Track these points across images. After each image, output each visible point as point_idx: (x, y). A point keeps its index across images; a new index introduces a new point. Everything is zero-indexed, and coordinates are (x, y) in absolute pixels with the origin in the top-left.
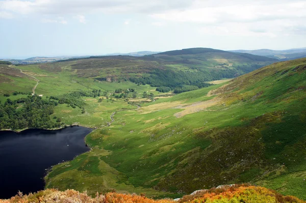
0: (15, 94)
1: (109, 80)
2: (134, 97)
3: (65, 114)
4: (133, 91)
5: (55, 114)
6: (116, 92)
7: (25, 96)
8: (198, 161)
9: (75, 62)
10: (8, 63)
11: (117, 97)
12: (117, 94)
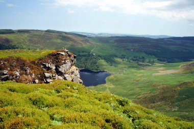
0: (83, 52)
1: (132, 50)
2: (143, 61)
3: (102, 65)
4: (144, 58)
5: (97, 64)
6: (134, 57)
7: (87, 54)
8: (145, 98)
9: (117, 39)
10: (85, 36)
11: (133, 60)
12: (134, 59)
